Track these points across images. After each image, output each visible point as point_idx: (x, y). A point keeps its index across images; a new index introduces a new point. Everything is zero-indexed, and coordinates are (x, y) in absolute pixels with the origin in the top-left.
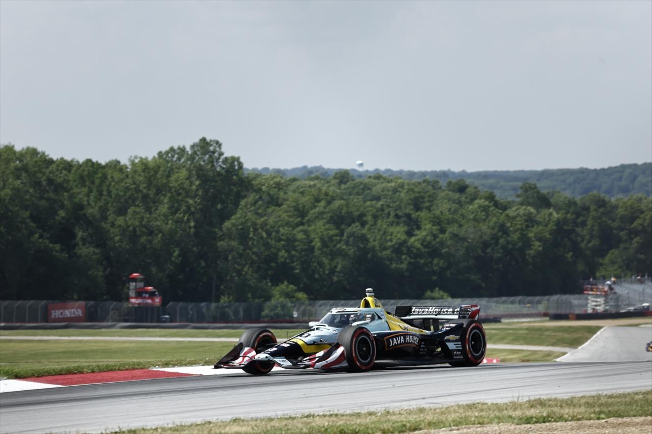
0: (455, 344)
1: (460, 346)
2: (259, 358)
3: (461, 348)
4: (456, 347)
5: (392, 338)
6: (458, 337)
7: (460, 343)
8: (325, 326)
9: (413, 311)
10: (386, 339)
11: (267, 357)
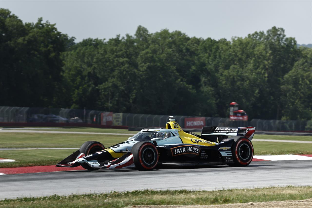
0: (226, 153)
1: (231, 154)
2: (79, 161)
3: (231, 155)
4: (228, 154)
5: (176, 149)
6: (229, 148)
7: (231, 152)
8: (133, 140)
9: (216, 130)
10: (172, 149)
11: (83, 161)
